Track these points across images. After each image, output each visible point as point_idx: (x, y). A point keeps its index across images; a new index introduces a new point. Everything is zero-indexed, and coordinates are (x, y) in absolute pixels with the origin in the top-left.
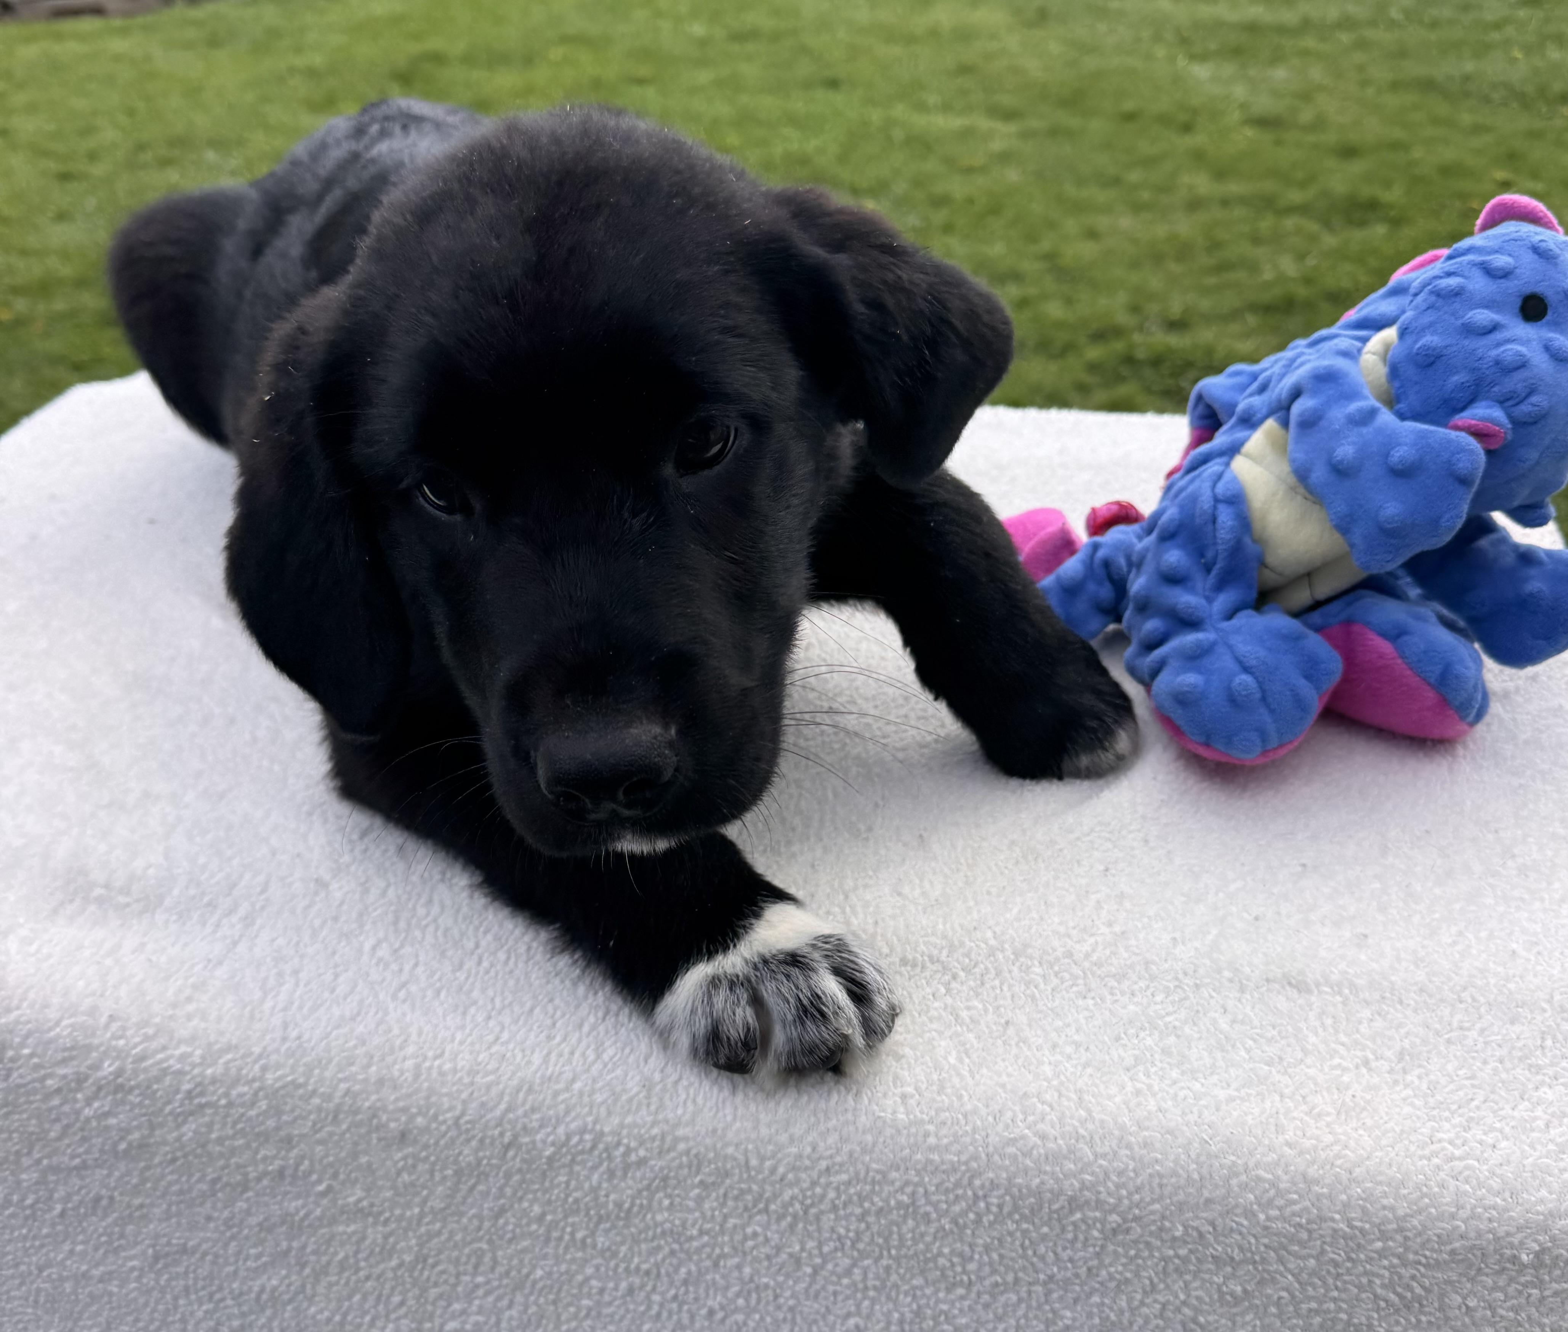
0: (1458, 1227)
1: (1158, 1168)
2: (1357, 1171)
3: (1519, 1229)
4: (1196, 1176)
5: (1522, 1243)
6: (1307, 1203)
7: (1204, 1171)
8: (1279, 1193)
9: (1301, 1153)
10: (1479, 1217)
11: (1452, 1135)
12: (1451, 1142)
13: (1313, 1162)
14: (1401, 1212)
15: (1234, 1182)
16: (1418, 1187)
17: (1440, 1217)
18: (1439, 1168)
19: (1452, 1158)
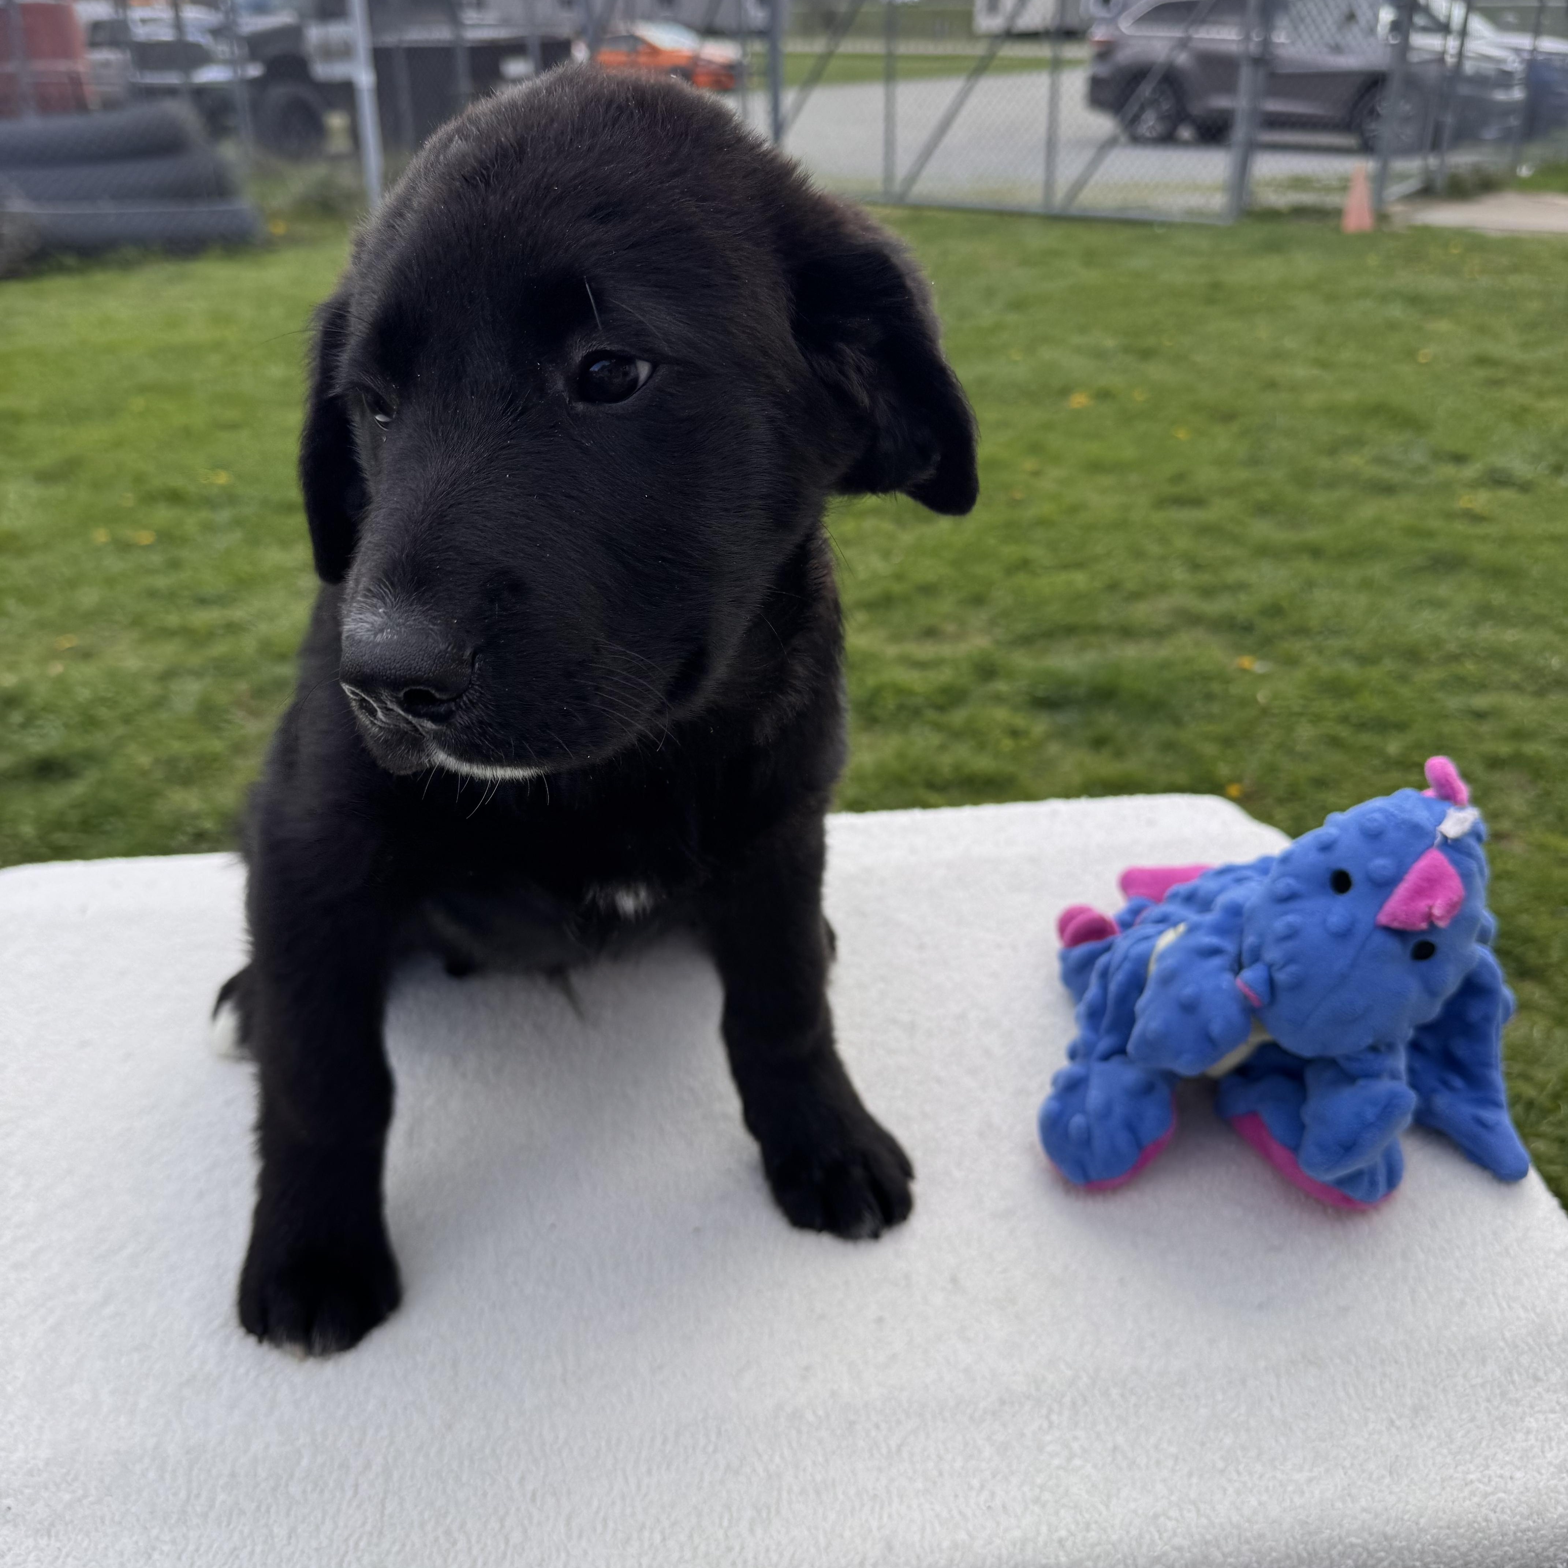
0: (1506, 1552)
1: (1274, 1554)
2: (1423, 1521)
3: (1552, 1544)
4: (1305, 1555)
5: (1555, 1555)
6: (1393, 1558)
7: (1310, 1547)
8: (1370, 1554)
9: (1376, 1516)
10: (1520, 1540)
11: (1478, 1475)
12: (1480, 1481)
13: (1388, 1522)
14: (1463, 1549)
15: (1334, 1553)
16: (1470, 1524)
17: (1493, 1546)
18: (1479, 1505)
19: (1486, 1495)
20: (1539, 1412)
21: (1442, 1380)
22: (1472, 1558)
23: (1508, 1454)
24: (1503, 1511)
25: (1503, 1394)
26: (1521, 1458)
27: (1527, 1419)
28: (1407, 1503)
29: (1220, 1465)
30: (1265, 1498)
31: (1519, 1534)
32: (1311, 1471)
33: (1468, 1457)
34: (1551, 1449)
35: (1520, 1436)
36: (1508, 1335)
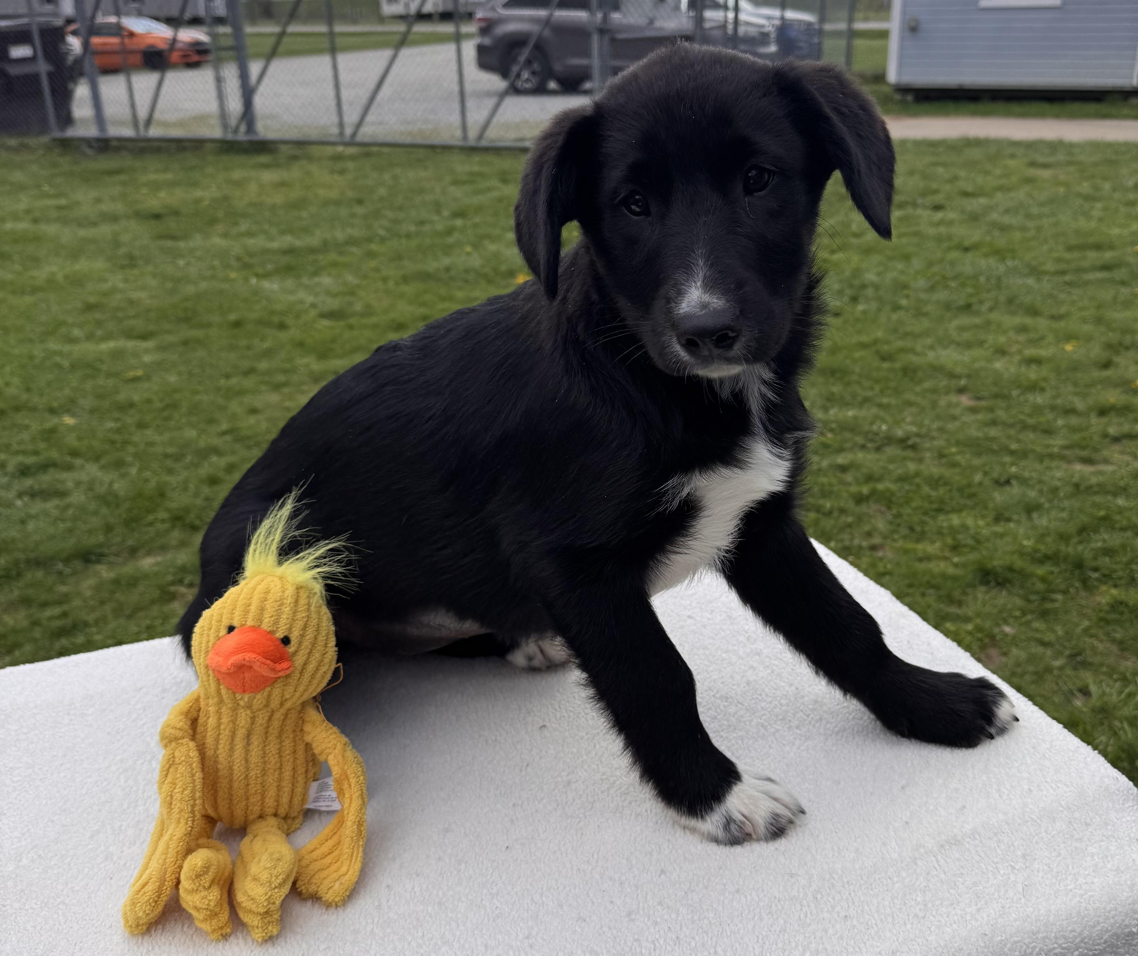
20: (1095, 843)
21: (1034, 837)
22: (1085, 935)
23: (1086, 870)
24: (1094, 903)
25: (1072, 836)
26: (1094, 871)
27: (1090, 848)
28: (1039, 910)
29: (921, 914)
30: (955, 926)
31: (1107, 914)
32: (977, 905)
33: (1064, 876)
34: (1109, 862)
35: (1088, 859)
36: (1063, 803)
